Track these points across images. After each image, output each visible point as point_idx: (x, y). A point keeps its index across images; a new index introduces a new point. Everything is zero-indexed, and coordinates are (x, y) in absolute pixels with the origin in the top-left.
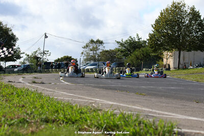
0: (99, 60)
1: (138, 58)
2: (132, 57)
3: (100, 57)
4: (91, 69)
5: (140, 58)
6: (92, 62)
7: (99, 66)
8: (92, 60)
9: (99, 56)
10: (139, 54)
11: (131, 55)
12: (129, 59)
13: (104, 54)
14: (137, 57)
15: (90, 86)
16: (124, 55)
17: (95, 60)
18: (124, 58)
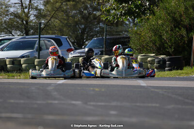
0: (39, 30)
1: (177, 23)
2: (158, 19)
3: (44, 16)
4: (15, 61)
5: (186, 22)
6: (17, 37)
7: (40, 49)
8: (17, 28)
9: (40, 15)
10: (182, 9)
11: (153, 13)
12: (147, 25)
13: (59, 9)
14: (174, 19)
15: (10, 119)
16: (129, 13)
17: (26, 29)
18: (128, 21)
